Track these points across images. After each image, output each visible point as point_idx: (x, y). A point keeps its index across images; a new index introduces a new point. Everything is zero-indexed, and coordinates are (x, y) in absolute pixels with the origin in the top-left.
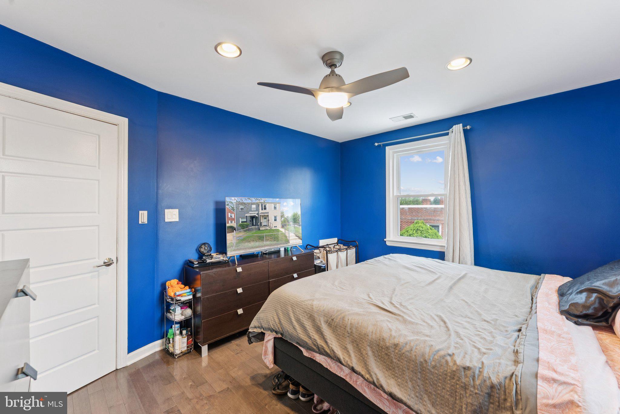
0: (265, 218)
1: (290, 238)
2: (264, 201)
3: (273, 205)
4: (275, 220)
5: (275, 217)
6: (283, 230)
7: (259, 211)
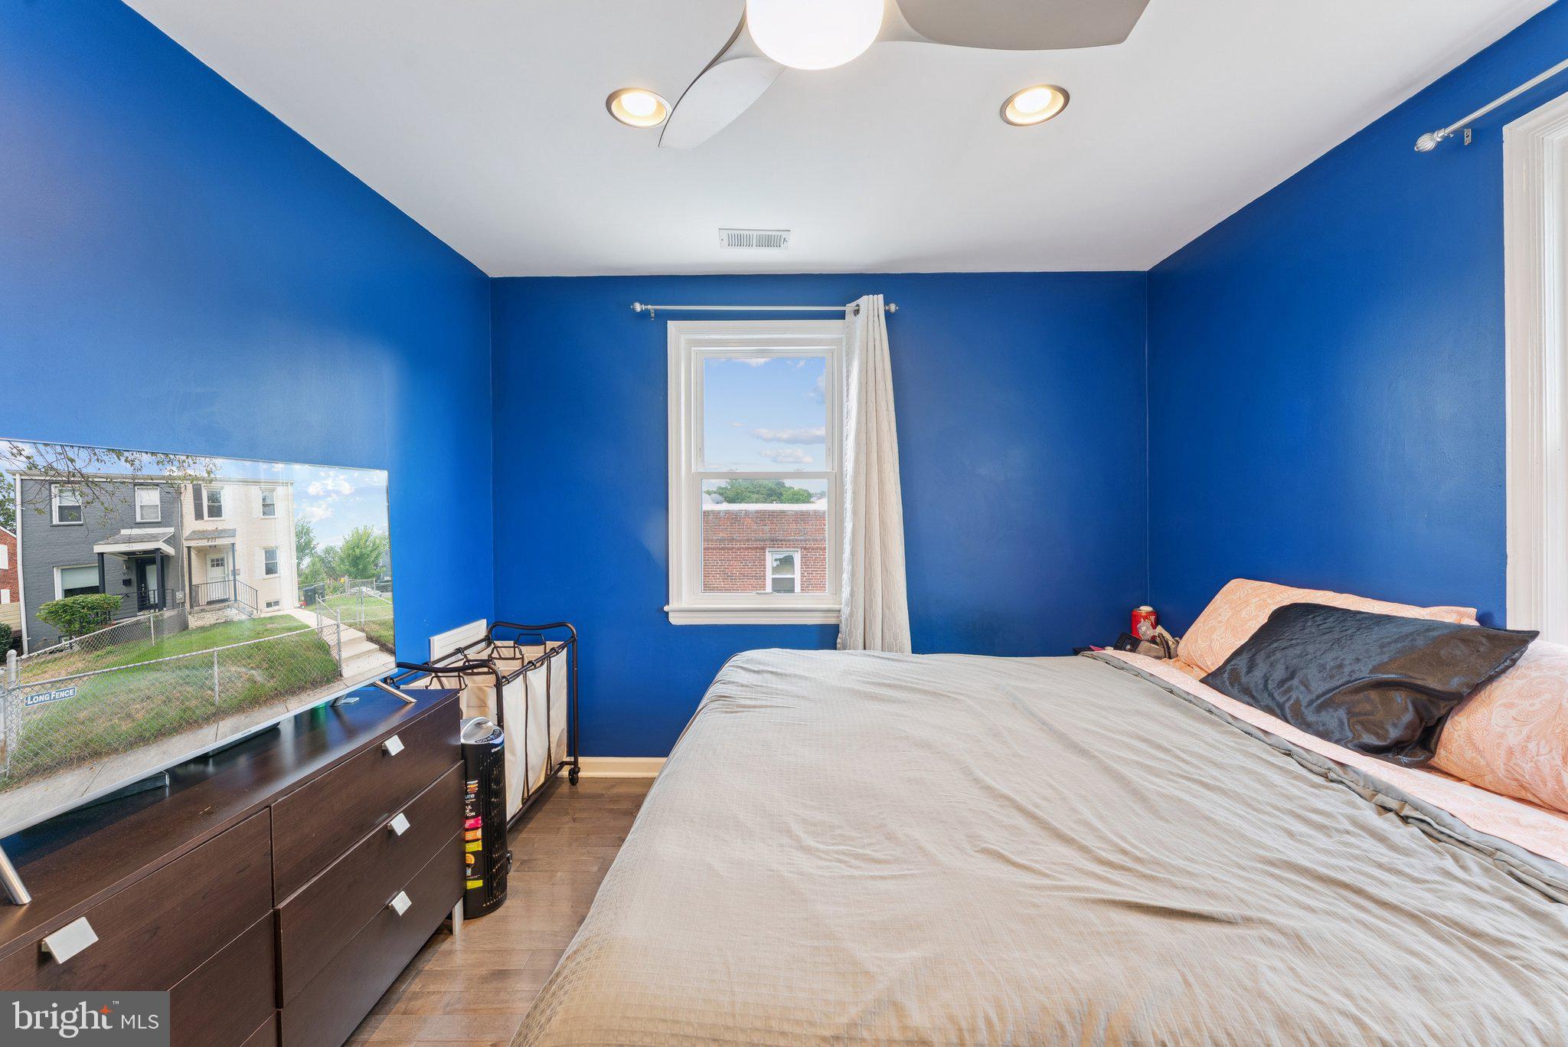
0: (219, 563)
1: (344, 655)
2: (209, 473)
3: (256, 494)
4: (270, 570)
5: (270, 554)
6: (309, 618)
7: (180, 526)
